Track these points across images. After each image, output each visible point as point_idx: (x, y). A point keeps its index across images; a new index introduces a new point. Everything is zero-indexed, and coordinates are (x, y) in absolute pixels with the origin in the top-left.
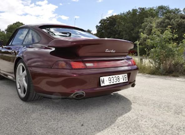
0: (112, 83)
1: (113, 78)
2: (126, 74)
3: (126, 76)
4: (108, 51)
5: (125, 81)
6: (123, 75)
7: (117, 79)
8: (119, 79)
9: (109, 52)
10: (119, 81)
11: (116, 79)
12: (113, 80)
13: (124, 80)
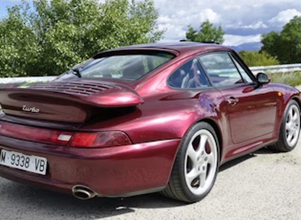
0: (14, 166)
1: (18, 158)
2: (45, 159)
3: (42, 163)
4: (26, 109)
5: (38, 172)
6: (39, 158)
7: (25, 162)
8: (27, 162)
9: (28, 110)
10: (27, 167)
11: (23, 161)
12: (18, 161)
13: (37, 168)
